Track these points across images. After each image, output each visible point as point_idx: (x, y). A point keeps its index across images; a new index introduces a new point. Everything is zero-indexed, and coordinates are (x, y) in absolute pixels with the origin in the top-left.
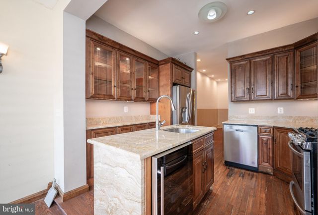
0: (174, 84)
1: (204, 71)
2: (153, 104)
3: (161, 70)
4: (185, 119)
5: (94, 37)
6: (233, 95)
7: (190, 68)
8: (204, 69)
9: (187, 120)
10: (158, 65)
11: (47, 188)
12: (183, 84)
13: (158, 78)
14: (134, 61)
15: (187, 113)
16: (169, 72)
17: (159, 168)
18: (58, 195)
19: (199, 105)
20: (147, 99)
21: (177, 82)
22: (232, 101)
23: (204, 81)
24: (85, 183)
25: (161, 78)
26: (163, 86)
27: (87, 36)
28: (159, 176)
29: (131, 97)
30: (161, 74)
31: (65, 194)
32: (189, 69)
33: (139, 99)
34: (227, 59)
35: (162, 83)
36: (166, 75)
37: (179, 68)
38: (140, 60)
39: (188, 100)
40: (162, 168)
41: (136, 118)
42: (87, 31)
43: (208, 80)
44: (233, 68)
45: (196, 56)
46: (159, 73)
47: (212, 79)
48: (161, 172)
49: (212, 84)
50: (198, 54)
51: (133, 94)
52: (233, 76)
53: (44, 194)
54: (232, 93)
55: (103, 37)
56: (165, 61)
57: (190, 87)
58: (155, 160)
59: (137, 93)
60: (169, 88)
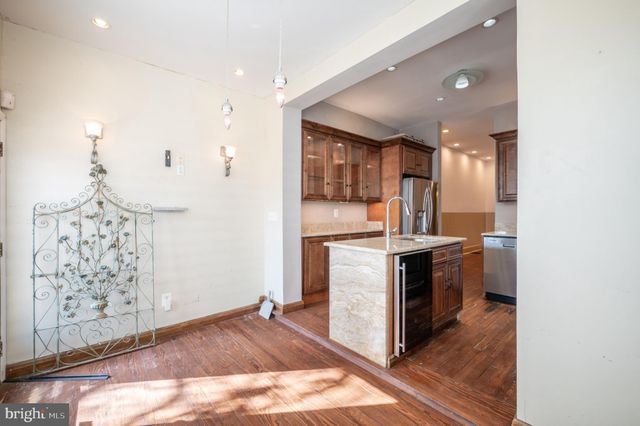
0: (405, 176)
1: (457, 145)
2: (372, 206)
3: (384, 155)
4: (421, 229)
5: (309, 126)
6: (501, 191)
7: (429, 148)
8: (457, 141)
9: (424, 230)
10: (380, 148)
11: (257, 302)
12: (418, 174)
13: (380, 167)
14: (349, 148)
15: (424, 219)
16: (398, 159)
17: (401, 265)
18: (275, 308)
19: (447, 206)
20: (364, 199)
21: (410, 172)
22: (499, 201)
23: (456, 163)
24: (300, 299)
25: (384, 167)
26: (387, 179)
27: (303, 127)
28: (401, 271)
29: (345, 197)
30: (384, 160)
31: (284, 306)
32: (428, 150)
33: (355, 199)
34: (491, 136)
35: (385, 175)
36: (392, 162)
37: (412, 150)
38: (356, 145)
39: (427, 199)
40: (404, 264)
41: (349, 226)
42: (303, 121)
43: (464, 160)
44: (501, 149)
45: (440, 125)
46: (381, 159)
47: (471, 157)
48: (403, 268)
49: (473, 167)
50: (444, 123)
51: (348, 192)
52: (501, 162)
53: (257, 308)
54: (499, 189)
55: (317, 124)
56: (392, 143)
57: (429, 178)
58: (397, 258)
59: (353, 191)
60: (397, 182)
